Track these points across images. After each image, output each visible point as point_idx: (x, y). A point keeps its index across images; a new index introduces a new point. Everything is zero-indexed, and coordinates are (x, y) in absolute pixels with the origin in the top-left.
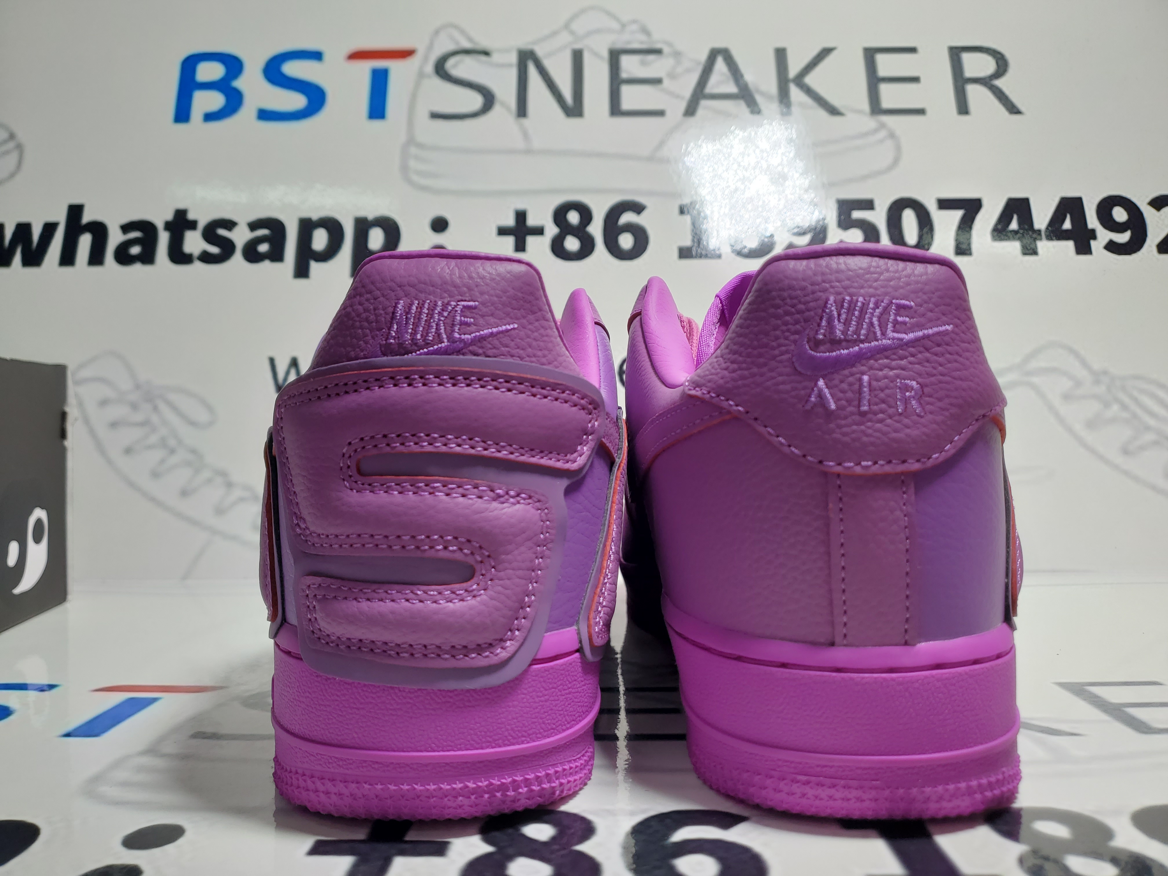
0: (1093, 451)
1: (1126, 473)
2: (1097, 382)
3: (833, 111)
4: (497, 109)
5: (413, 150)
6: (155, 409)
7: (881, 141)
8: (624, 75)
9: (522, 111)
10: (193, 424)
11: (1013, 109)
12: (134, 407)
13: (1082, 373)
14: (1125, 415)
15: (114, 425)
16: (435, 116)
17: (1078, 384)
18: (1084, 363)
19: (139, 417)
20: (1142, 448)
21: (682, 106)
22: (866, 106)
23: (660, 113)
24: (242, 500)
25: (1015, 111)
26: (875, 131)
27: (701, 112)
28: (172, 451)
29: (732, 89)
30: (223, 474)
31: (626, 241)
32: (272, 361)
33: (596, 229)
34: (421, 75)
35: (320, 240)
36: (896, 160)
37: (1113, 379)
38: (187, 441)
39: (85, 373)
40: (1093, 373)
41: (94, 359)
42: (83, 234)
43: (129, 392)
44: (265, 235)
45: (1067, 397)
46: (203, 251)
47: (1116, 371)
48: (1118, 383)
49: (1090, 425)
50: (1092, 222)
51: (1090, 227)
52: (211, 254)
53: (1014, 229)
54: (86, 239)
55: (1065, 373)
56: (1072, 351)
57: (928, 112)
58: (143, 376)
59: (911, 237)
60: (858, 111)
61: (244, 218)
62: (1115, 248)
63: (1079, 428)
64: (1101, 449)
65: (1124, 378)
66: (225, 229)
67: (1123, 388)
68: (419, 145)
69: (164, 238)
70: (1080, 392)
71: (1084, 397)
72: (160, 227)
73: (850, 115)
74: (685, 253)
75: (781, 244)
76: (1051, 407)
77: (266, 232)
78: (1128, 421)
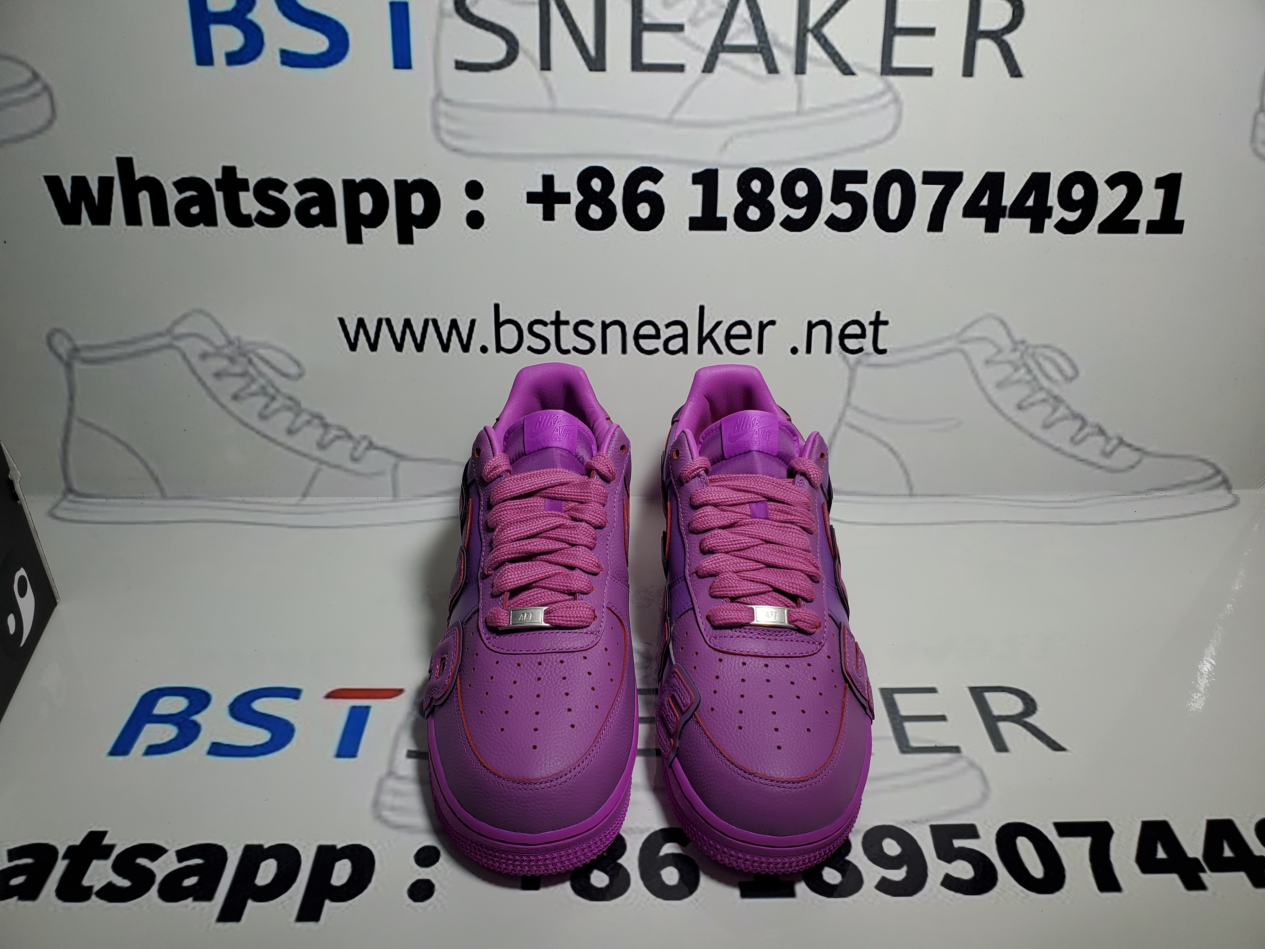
0: (996, 407)
1: (1015, 424)
2: (1015, 350)
3: (846, 70)
4: (521, 57)
5: (442, 106)
6: (250, 361)
8: (646, 20)
9: (546, 65)
10: (285, 375)
11: (1015, 71)
12: (232, 360)
13: (1006, 343)
14: (1028, 378)
15: (218, 375)
16: (460, 65)
17: (1000, 351)
18: (1009, 334)
19: (238, 369)
20: (1032, 404)
21: (702, 59)
22: (878, 66)
23: (680, 68)
25: (1016, 73)
26: (883, 93)
27: (719, 68)
28: (273, 398)
29: (751, 40)
30: (319, 417)
31: (644, 210)
32: (342, 321)
33: (617, 197)
34: (442, 13)
35: (366, 204)
36: (895, 128)
37: (1027, 347)
38: (284, 390)
39: (181, 329)
40: (1015, 342)
41: (185, 317)
42: (140, 191)
43: (223, 347)
44: (314, 197)
45: (988, 362)
46: (260, 214)
47: (1031, 341)
48: (1030, 351)
49: (1000, 385)
50: (1051, 201)
51: (1049, 204)
52: (268, 216)
53: (983, 206)
54: (144, 195)
55: (991, 342)
56: (1003, 323)
57: (935, 73)
58: (233, 334)
59: (893, 212)
60: (869, 70)
61: (291, 179)
62: (1064, 227)
63: (990, 388)
64: (1002, 405)
65: (1036, 347)
66: (276, 190)
67: (1033, 355)
68: (447, 101)
69: (219, 197)
70: (999, 358)
71: (1001, 362)
72: (213, 185)
73: (860, 75)
74: (695, 224)
75: (779, 217)
76: (973, 371)
77: (314, 194)
78: (1028, 383)
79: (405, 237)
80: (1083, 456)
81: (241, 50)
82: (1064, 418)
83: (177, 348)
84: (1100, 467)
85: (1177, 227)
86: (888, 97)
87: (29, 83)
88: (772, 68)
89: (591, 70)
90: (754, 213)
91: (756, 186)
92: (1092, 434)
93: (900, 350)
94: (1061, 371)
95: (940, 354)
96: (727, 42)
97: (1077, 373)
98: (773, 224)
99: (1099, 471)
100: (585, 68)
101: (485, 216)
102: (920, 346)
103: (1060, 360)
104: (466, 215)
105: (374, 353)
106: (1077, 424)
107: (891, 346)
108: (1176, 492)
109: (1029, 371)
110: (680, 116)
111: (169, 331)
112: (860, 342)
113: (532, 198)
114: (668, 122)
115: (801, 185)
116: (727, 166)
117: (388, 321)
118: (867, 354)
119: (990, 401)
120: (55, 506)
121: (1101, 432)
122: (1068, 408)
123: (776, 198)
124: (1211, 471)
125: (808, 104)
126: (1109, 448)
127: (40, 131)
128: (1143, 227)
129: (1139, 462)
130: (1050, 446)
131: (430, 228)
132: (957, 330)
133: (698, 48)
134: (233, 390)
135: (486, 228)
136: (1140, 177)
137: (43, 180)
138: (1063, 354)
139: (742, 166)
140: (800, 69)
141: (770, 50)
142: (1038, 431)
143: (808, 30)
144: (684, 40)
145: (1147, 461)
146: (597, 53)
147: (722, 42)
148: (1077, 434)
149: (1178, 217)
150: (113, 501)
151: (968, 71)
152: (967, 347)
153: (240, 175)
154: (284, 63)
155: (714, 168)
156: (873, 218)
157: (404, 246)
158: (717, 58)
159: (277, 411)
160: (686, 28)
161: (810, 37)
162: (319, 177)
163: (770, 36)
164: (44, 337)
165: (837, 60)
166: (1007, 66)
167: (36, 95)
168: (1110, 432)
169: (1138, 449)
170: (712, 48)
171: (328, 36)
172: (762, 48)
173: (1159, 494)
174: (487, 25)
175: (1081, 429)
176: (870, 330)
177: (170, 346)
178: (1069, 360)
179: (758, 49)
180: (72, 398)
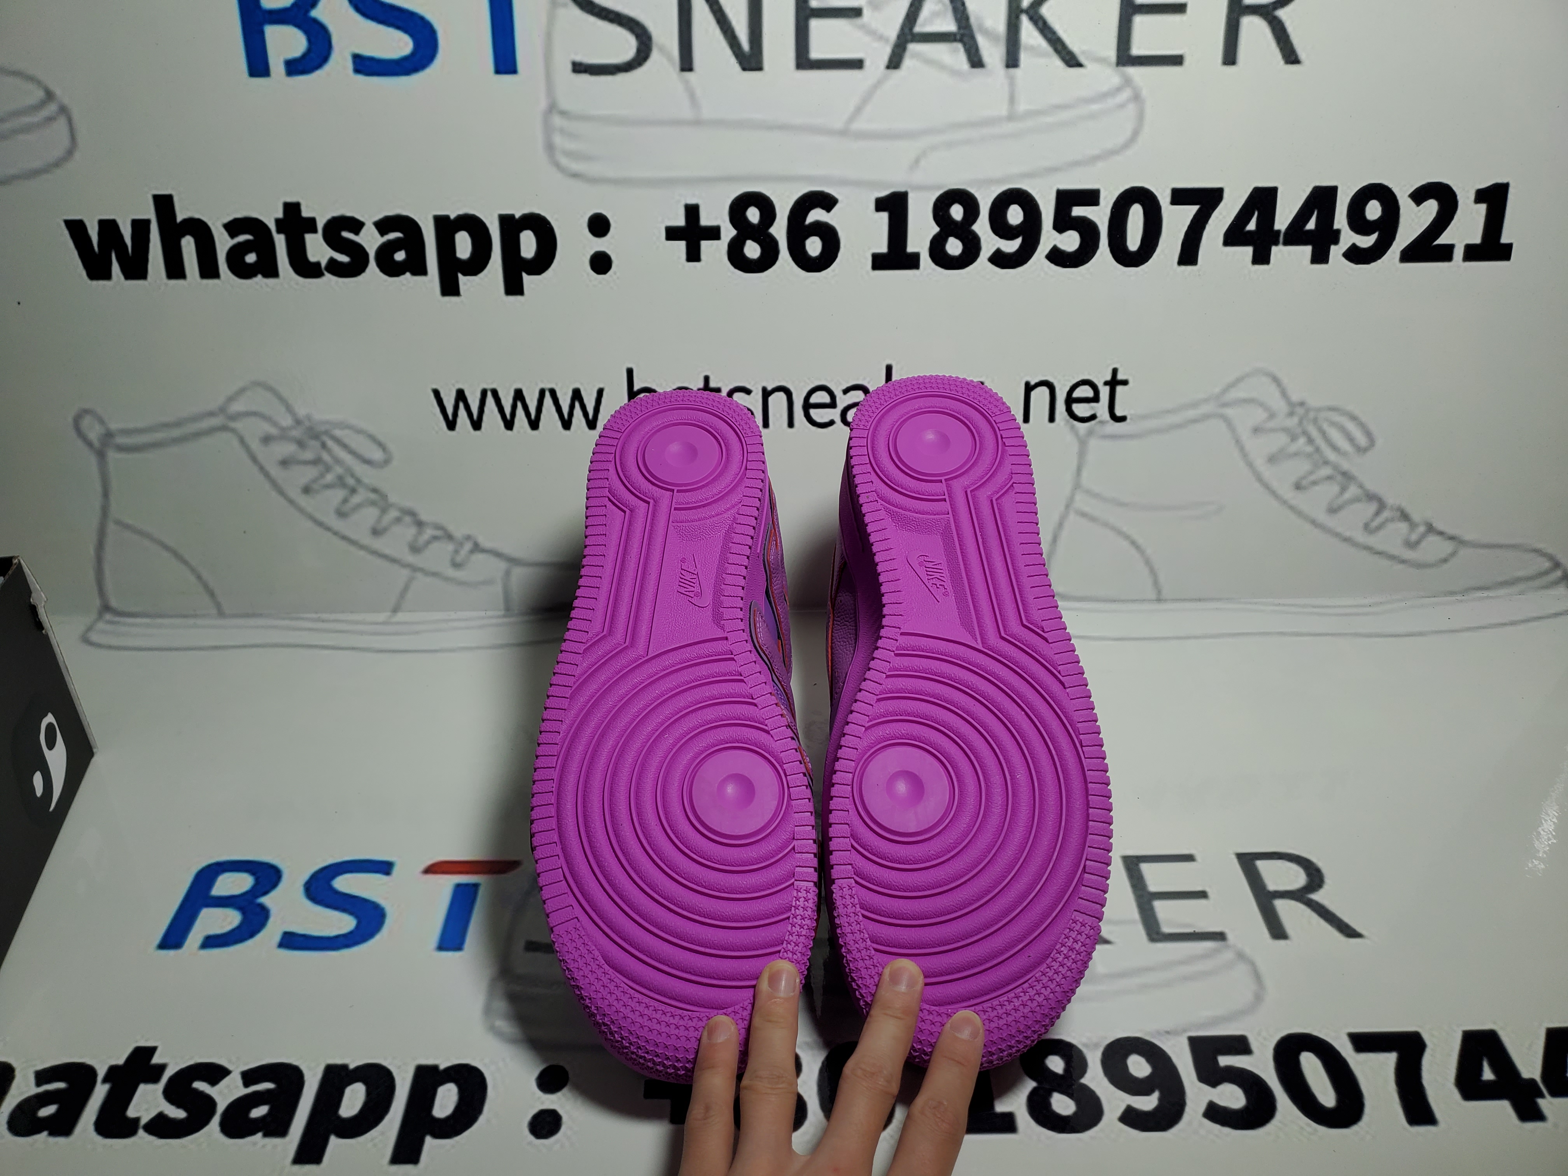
0: (1267, 486)
1: (1292, 508)
2: (1291, 414)
3: (1071, 60)
4: (655, 55)
5: (557, 120)
6: (324, 446)
7: (1122, 106)
8: (814, 4)
9: (686, 64)
10: (368, 462)
11: (1291, 57)
12: (301, 444)
13: (1279, 405)
14: (1309, 449)
15: (285, 463)
16: (579, 68)
17: (1272, 416)
18: (1284, 394)
19: (308, 455)
20: (1315, 483)
21: (886, 52)
22: (1111, 53)
23: (857, 64)
24: (435, 538)
25: (1293, 58)
26: (1119, 90)
27: (908, 62)
28: (353, 491)
29: (949, 25)
30: (412, 513)
31: (814, 246)
32: (437, 393)
33: (779, 230)
34: (554, 3)
35: (463, 245)
36: (1136, 134)
37: (1308, 411)
38: (366, 480)
39: (237, 407)
40: (1290, 404)
41: (242, 391)
42: (183, 236)
43: (291, 428)
44: (398, 239)
45: (1256, 430)
46: (332, 261)
47: (1313, 402)
48: (1312, 415)
49: (1272, 459)
50: (1339, 223)
51: (1336, 227)
52: (341, 264)
53: (1250, 232)
54: (189, 243)
55: (1262, 405)
56: (1276, 380)
57: (1187, 62)
58: (302, 412)
59: (1134, 241)
60: (1102, 60)
61: (369, 216)
62: (1355, 255)
63: (1260, 463)
64: (1275, 485)
65: (1319, 410)
66: (350, 231)
67: (1315, 421)
68: (563, 113)
69: (280, 241)
70: (1271, 424)
71: (1273, 430)
72: (272, 227)
73: (1090, 67)
74: (880, 262)
75: (987, 251)
76: (1238, 441)
77: (398, 235)
78: (1309, 456)
79: (514, 287)
80: (1380, 547)
81: (304, 56)
82: (1356, 500)
83: (233, 431)
84: (1403, 562)
85: (1504, 253)
86: (1126, 94)
87: (42, 104)
88: (976, 62)
89: (744, 69)
90: (954, 247)
91: (957, 212)
92: (1392, 520)
93: (1144, 417)
94: (1351, 439)
95: (1195, 421)
96: (918, 29)
97: (1372, 441)
98: (979, 260)
99: (1401, 567)
100: (737, 67)
101: (613, 257)
102: (1168, 412)
103: (1351, 426)
104: (589, 257)
105: (478, 433)
106: (1373, 507)
107: (1132, 412)
108: (1502, 592)
109: (1310, 441)
110: (860, 125)
111: (222, 410)
112: (1092, 408)
113: (672, 234)
114: (844, 133)
115: (1014, 210)
116: (920, 188)
117: (495, 393)
118: (1102, 422)
119: (1259, 479)
120: (89, 629)
121: (1404, 516)
122: (1361, 486)
123: (982, 227)
124: (1547, 565)
125: (1022, 106)
126: (1414, 537)
127: (57, 164)
128: (1459, 253)
129: (1454, 554)
130: (1337, 535)
131: (544, 275)
132: (1217, 390)
133: (881, 38)
134: (304, 481)
135: (615, 273)
136: (1455, 188)
137: (63, 225)
138: (1354, 418)
139: (938, 187)
140: (1012, 61)
141: (973, 38)
142: (1322, 517)
143: (1022, 11)
144: (863, 27)
145: (1464, 552)
146: (751, 48)
147: (911, 29)
148: (1372, 520)
149: (1504, 240)
150: (159, 621)
151: (1230, 57)
152: (1229, 412)
153: (305, 213)
154: (357, 71)
155: (902, 189)
156: (1108, 250)
157: (512, 298)
158: (904, 49)
159: (359, 506)
160: (866, 12)
161: (1025, 20)
162: (405, 213)
163: (973, 20)
164: (70, 420)
165: (1060, 48)
166: (1281, 50)
167: (50, 119)
168: (1416, 517)
169: (1452, 538)
170: (899, 37)
171: (412, 36)
172: (963, 35)
173: (1479, 594)
174: (611, 16)
175: (1377, 513)
176: (1104, 392)
177: (224, 428)
178: (1362, 426)
179: (958, 37)
180: (106, 494)
